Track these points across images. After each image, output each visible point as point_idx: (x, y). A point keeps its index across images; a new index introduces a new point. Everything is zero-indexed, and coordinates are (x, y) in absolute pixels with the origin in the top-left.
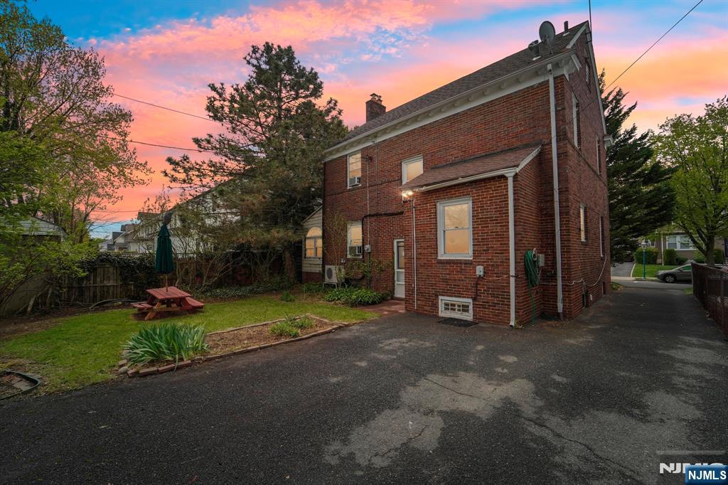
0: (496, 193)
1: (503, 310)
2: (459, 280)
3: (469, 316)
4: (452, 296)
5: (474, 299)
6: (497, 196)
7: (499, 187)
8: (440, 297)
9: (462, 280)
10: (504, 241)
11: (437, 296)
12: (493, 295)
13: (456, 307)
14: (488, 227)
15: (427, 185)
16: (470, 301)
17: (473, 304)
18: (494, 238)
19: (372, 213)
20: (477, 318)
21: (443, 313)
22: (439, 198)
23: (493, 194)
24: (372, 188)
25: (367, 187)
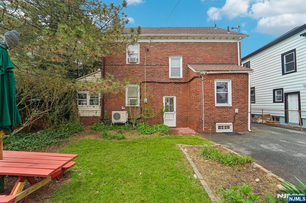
0: (242, 80)
1: (245, 126)
2: (227, 115)
3: (231, 130)
4: (223, 123)
5: (233, 123)
6: (242, 81)
7: (243, 77)
8: (217, 124)
9: (228, 115)
10: (245, 99)
11: (215, 123)
12: (241, 120)
13: (224, 127)
14: (239, 93)
15: (212, 71)
16: (231, 124)
17: (233, 125)
18: (242, 97)
19: (149, 81)
20: (234, 131)
21: (218, 131)
22: (216, 78)
23: (241, 80)
24: (149, 67)
25: (145, 65)
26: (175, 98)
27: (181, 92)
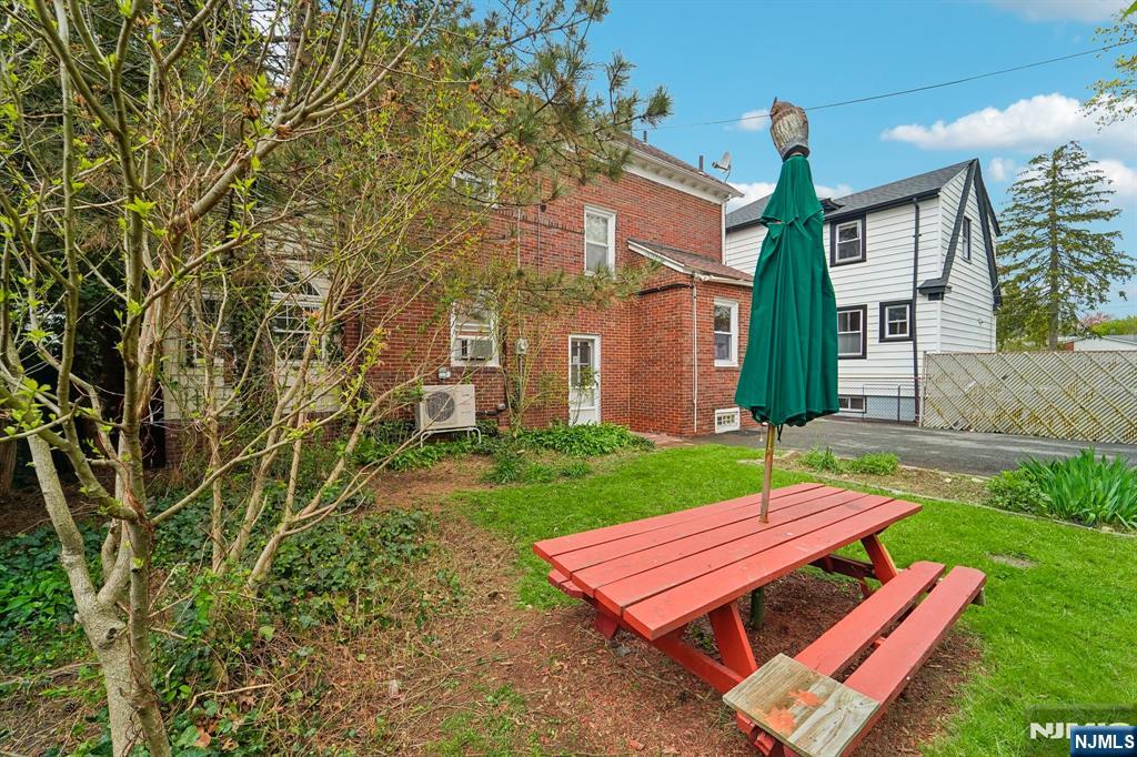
2: (732, 389)
3: (736, 425)
4: (726, 408)
8: (716, 411)
13: (726, 419)
16: (738, 409)
17: (740, 413)
20: (742, 426)
21: (717, 429)
22: (717, 294)
24: (528, 226)
25: (516, 219)
26: (598, 340)
27: (613, 324)
